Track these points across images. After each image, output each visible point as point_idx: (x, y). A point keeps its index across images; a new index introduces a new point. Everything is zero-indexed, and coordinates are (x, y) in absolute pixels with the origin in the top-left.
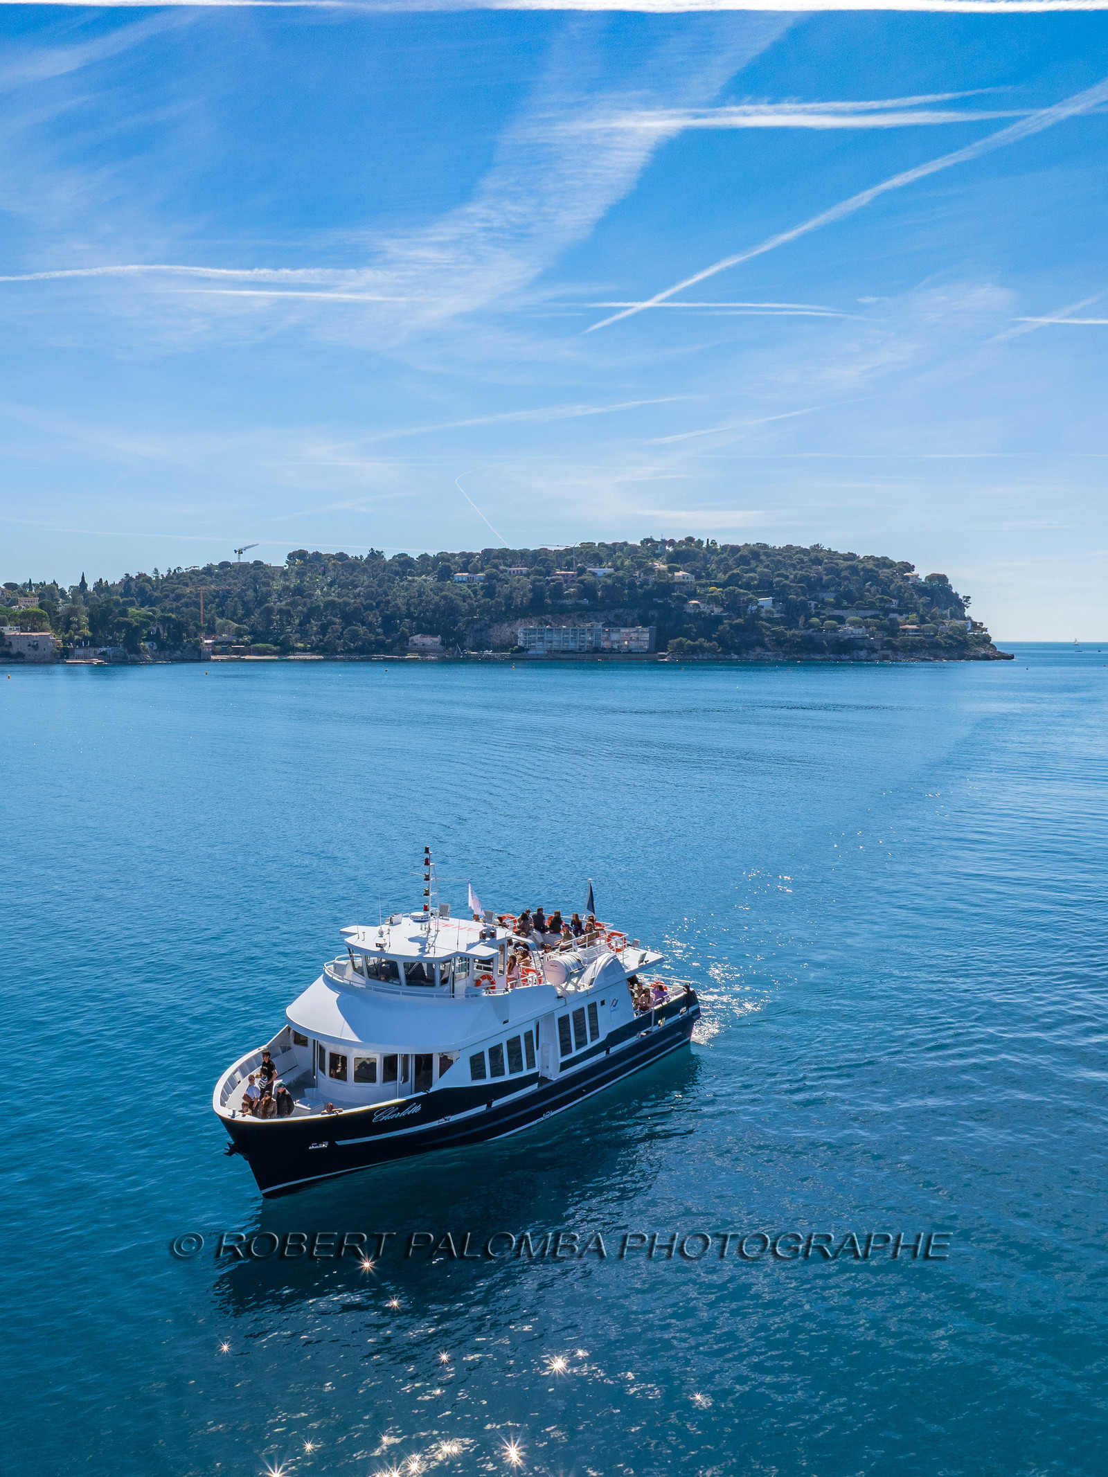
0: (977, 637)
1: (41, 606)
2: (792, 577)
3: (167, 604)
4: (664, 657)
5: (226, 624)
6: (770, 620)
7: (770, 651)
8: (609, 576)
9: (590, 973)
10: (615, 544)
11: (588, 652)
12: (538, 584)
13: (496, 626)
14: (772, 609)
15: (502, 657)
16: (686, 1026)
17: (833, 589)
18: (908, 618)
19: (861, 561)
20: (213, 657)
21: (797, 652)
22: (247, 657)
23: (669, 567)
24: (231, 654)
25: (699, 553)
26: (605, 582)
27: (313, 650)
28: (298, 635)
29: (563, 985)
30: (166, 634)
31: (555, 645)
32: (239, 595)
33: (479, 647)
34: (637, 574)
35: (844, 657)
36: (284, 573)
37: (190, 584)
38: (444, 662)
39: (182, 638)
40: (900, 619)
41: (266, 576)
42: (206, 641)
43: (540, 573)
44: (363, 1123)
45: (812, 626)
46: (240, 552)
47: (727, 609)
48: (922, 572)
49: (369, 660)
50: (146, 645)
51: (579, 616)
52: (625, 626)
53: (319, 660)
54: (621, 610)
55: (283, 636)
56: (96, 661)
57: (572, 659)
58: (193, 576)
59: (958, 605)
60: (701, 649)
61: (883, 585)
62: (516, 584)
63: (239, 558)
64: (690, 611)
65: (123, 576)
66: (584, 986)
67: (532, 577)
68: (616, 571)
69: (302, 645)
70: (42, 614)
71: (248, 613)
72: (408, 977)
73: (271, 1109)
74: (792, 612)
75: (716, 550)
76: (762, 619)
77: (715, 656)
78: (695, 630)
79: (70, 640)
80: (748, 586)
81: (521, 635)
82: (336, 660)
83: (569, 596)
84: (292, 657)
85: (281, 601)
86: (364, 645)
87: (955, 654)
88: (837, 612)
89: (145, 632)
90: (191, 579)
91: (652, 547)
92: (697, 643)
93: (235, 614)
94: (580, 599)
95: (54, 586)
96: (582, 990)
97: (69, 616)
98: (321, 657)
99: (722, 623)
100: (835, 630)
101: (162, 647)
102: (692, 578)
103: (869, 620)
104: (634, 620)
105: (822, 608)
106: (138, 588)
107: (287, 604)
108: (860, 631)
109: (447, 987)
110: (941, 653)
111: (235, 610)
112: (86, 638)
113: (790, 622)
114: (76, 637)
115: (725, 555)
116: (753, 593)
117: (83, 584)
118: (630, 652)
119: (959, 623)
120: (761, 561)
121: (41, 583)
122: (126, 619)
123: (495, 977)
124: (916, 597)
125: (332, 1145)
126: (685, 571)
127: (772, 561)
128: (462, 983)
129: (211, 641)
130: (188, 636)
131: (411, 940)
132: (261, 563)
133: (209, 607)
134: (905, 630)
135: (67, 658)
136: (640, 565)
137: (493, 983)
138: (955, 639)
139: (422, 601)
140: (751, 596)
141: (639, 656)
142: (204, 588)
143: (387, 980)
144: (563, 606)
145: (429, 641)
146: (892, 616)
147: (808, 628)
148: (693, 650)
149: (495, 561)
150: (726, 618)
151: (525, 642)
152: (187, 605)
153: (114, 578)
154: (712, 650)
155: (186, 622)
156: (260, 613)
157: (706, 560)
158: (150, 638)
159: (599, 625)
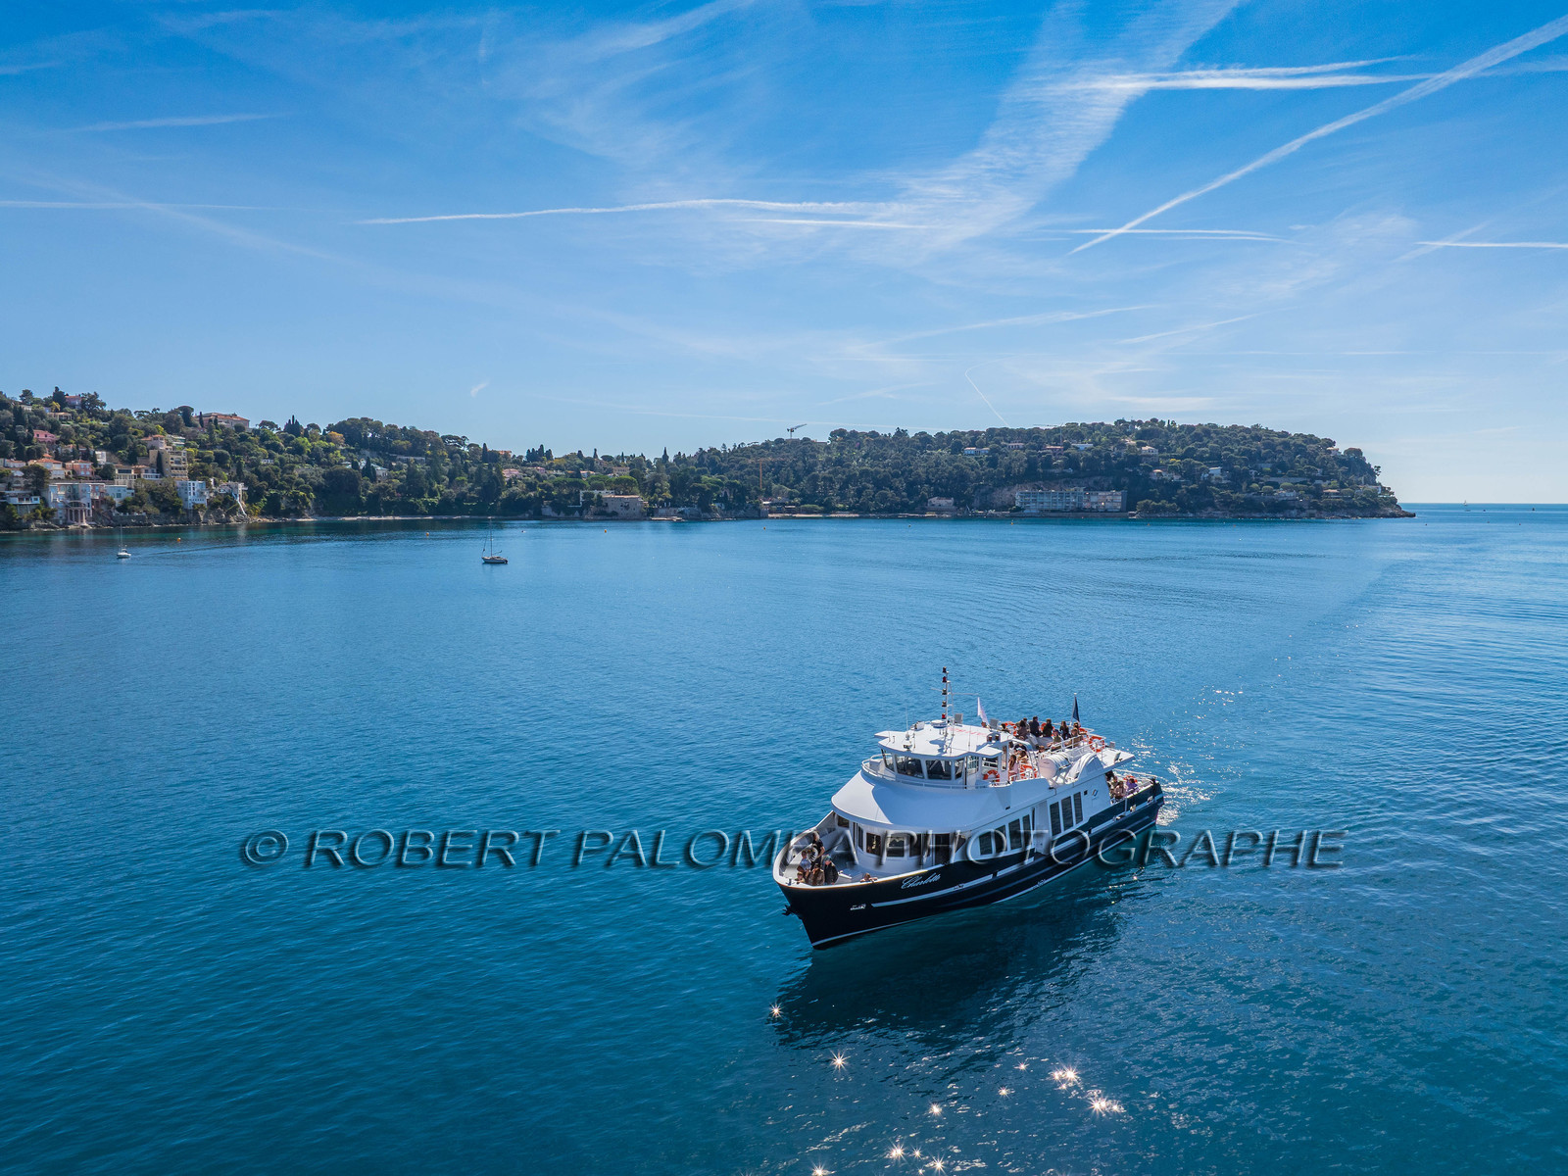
0: (1386, 499)
1: (631, 474)
2: (1237, 450)
3: (733, 472)
4: (1133, 515)
5: (781, 488)
6: (1219, 485)
7: (1219, 510)
8: (1089, 450)
9: (1077, 768)
10: (1094, 424)
11: (1072, 511)
12: (1032, 456)
13: (998, 491)
14: (1220, 477)
15: (1003, 515)
16: (1153, 811)
17: (1269, 460)
18: (1330, 484)
19: (1292, 438)
20: (769, 515)
21: (1240, 512)
22: (797, 515)
23: (1137, 443)
24: (784, 513)
25: (1161, 431)
26: (1086, 455)
27: (850, 510)
28: (839, 498)
29: (1054, 779)
30: (732, 497)
31: (1045, 506)
32: (791, 466)
33: (984, 507)
34: (1112, 448)
35: (1278, 515)
36: (828, 448)
37: (751, 456)
38: (956, 519)
39: (745, 500)
40: (1324, 484)
41: (813, 449)
42: (764, 503)
43: (1034, 448)
44: (894, 889)
45: (1252, 490)
46: (792, 431)
47: (1183, 477)
48: (1341, 447)
49: (896, 518)
50: (716, 505)
51: (1065, 482)
52: (1102, 490)
53: (856, 518)
54: (1099, 478)
55: (826, 499)
56: (676, 518)
57: (1059, 517)
58: (753, 450)
59: (1370, 473)
60: (1163, 507)
61: (1311, 458)
62: (1013, 456)
63: (791, 436)
64: (1155, 478)
65: (698, 450)
66: (1071, 778)
67: (1027, 451)
68: (1095, 446)
69: (842, 506)
70: (632, 480)
71: (798, 480)
72: (929, 772)
73: (820, 878)
74: (1237, 479)
75: (1175, 429)
77: (1174, 514)
78: (1158, 493)
79: (655, 501)
80: (1201, 458)
81: (1018, 498)
82: (869, 518)
83: (1057, 466)
84: (833, 515)
85: (825, 470)
86: (891, 506)
87: (1368, 513)
88: (1273, 479)
89: (715, 495)
90: (752, 452)
91: (1124, 427)
92: (1160, 503)
93: (788, 481)
94: (1065, 468)
95: (642, 458)
96: (1069, 782)
97: (654, 482)
98: (858, 515)
99: (1180, 488)
100: (1271, 493)
101: (729, 507)
102: (1156, 452)
103: (1298, 485)
104: (1109, 485)
105: (1260, 476)
106: (709, 460)
107: (829, 473)
108: (1292, 494)
109: (960, 780)
110: (1357, 512)
111: (788, 477)
112: (667, 500)
113: (1235, 487)
114: (660, 499)
115: (1183, 433)
116: (1205, 464)
117: (665, 456)
118: (1106, 511)
119: (1371, 488)
120: (1212, 438)
121: (631, 456)
122: (700, 485)
123: (999, 772)
124: (1336, 467)
125: (869, 907)
126: (1150, 446)
127: (1220, 438)
128: (973, 777)
129: (768, 503)
130: (750, 499)
131: (931, 742)
132: (809, 439)
133: (767, 475)
134: (1328, 494)
135: (653, 516)
136: (1114, 441)
137: (997, 777)
138: (1369, 501)
139: (938, 470)
140: (1203, 466)
141: (1113, 514)
142: (763, 459)
143: (912, 775)
144: (1051, 474)
145: (943, 502)
146: (1317, 482)
147: (1250, 492)
148: (1157, 509)
149: (998, 438)
150: (1184, 484)
151: (1022, 503)
152: (749, 473)
153: (690, 452)
154: (1172, 510)
155: (749, 488)
156: (808, 480)
157: (1168, 437)
158: (719, 500)
159: (1081, 490)
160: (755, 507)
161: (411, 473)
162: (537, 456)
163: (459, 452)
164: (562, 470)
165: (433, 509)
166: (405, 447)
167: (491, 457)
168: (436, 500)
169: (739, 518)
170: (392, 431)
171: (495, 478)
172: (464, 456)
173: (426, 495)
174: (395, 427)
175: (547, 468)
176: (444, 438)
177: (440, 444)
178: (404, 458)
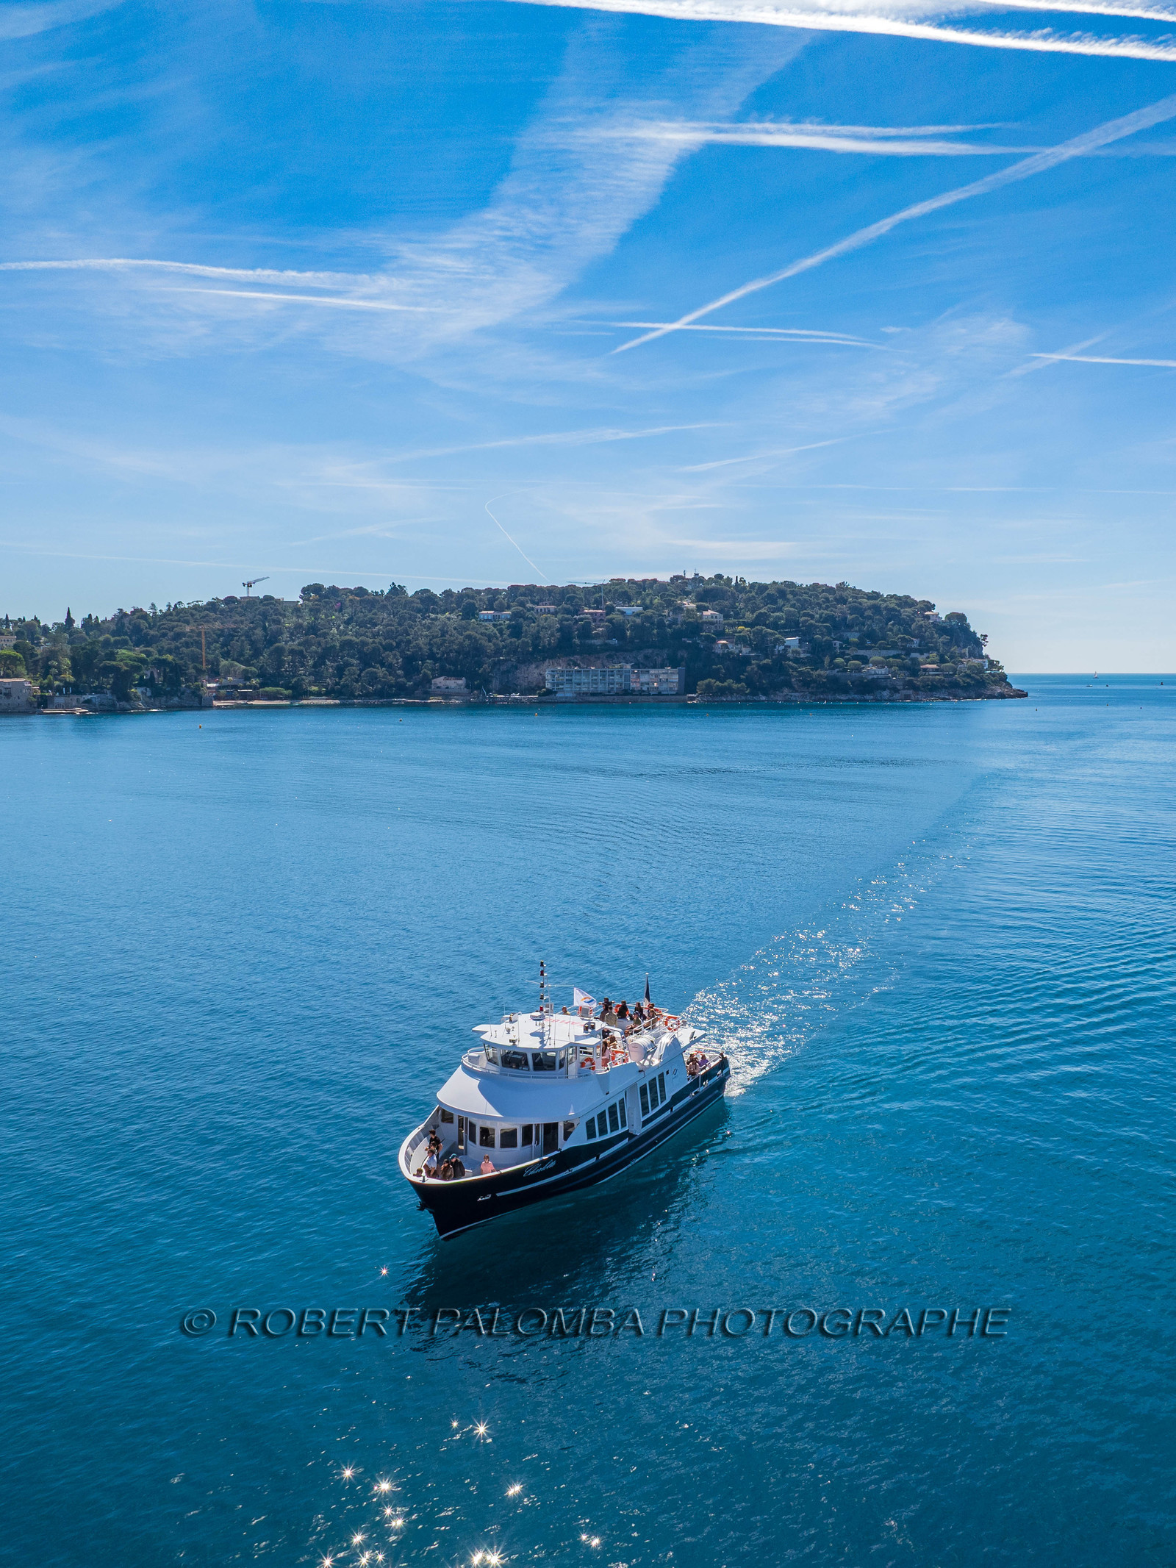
0: (993, 675)
1: (16, 647)
2: (817, 616)
3: (165, 643)
4: (693, 699)
5: (232, 665)
6: (796, 660)
7: (797, 691)
8: (638, 615)
10: (644, 581)
11: (617, 694)
12: (566, 623)
13: (523, 668)
14: (799, 649)
15: (529, 701)
16: (721, 1085)
17: (857, 628)
18: (928, 658)
19: (884, 600)
20: (216, 703)
21: (822, 693)
22: (256, 702)
23: (697, 606)
24: (238, 699)
25: (727, 591)
26: (634, 622)
27: (328, 694)
28: (312, 678)
30: (161, 679)
31: (584, 688)
32: (248, 636)
33: (505, 690)
34: (666, 612)
35: (867, 697)
36: (296, 609)
37: (192, 621)
38: (469, 707)
39: (180, 683)
40: (921, 658)
41: (277, 612)
42: (208, 685)
43: (567, 611)
45: (837, 666)
46: (249, 585)
47: (754, 650)
48: (942, 611)
49: (390, 705)
50: (138, 691)
51: (610, 657)
52: (654, 667)
53: (335, 705)
54: (650, 651)
55: (295, 679)
56: (79, 710)
57: (602, 702)
58: (194, 612)
59: (976, 643)
60: (729, 690)
61: (905, 624)
62: (542, 623)
63: (248, 592)
64: (719, 651)
65: (116, 612)
67: (560, 616)
68: (645, 609)
69: (316, 688)
70: (16, 657)
71: (257, 653)
74: (818, 652)
75: (745, 588)
76: (789, 659)
77: (743, 698)
78: (723, 671)
79: (50, 686)
80: (775, 626)
81: (548, 677)
82: (352, 705)
83: (597, 636)
84: (305, 702)
85: (293, 641)
86: (383, 688)
87: (973, 694)
88: (861, 652)
89: (137, 677)
90: (192, 615)
91: (680, 585)
92: (726, 684)
93: (241, 655)
94: (608, 639)
95: (35, 623)
97: (48, 659)
98: (338, 702)
99: (751, 664)
100: (859, 670)
101: (157, 693)
102: (720, 618)
103: (891, 660)
104: (663, 660)
105: (846, 648)
106: (132, 626)
107: (299, 644)
108: (883, 671)
110: (960, 692)
111: (243, 650)
112: (67, 684)
113: (816, 662)
114: (57, 683)
115: (753, 594)
116: (780, 633)
117: (70, 620)
118: (660, 694)
119: (977, 661)
120: (788, 600)
121: (19, 619)
122: (114, 663)
124: (936, 636)
126: (713, 610)
127: (798, 600)
129: (214, 685)
130: (187, 681)
132: (271, 598)
133: (212, 647)
134: (925, 670)
135: (45, 707)
136: (669, 603)
137: (593, 1064)
138: (973, 678)
139: (445, 641)
140: (777, 636)
141: (668, 698)
142: (207, 625)
144: (591, 646)
145: (452, 683)
146: (914, 655)
147: (833, 669)
148: (722, 691)
149: (522, 598)
150: (755, 658)
151: (553, 684)
152: (187, 645)
153: (105, 613)
154: (739, 691)
155: (186, 665)
156: (270, 654)
157: (735, 599)
158: (142, 683)
159: (628, 667)
160: (194, 693)
169: (171, 709)
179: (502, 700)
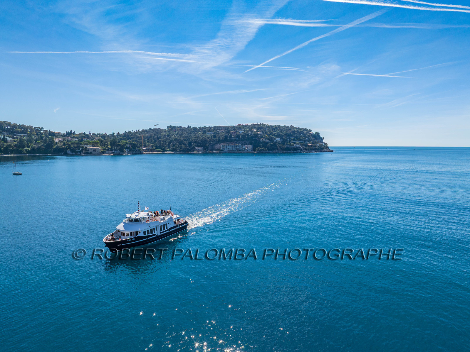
0: (325, 147)
2: (284, 133)
3: (134, 139)
4: (255, 152)
5: (149, 144)
6: (279, 143)
7: (279, 150)
8: (243, 133)
10: (245, 125)
11: (237, 151)
13: (216, 145)
14: (280, 141)
15: (217, 152)
17: (293, 136)
18: (310, 143)
19: (300, 129)
20: (144, 153)
21: (285, 151)
22: (154, 153)
23: (257, 131)
24: (150, 152)
25: (264, 127)
27: (171, 151)
28: (167, 147)
30: (131, 147)
31: (230, 149)
32: (153, 137)
33: (212, 150)
34: (249, 132)
35: (295, 152)
36: (165, 131)
39: (136, 148)
40: (308, 143)
41: (161, 132)
42: (143, 149)
43: (227, 132)
45: (288, 145)
47: (269, 141)
48: (314, 132)
49: (185, 153)
50: (126, 150)
51: (236, 142)
52: (246, 145)
54: (245, 141)
55: (164, 147)
56: (111, 154)
57: (234, 153)
58: (142, 132)
59: (321, 139)
61: (305, 135)
62: (221, 135)
63: (155, 127)
64: (261, 141)
65: (124, 132)
67: (225, 133)
68: (245, 131)
69: (168, 149)
71: (155, 141)
74: (284, 141)
75: (268, 126)
76: (277, 143)
77: (266, 152)
78: (262, 146)
79: (105, 149)
80: (274, 135)
81: (222, 147)
82: (177, 153)
83: (233, 137)
84: (166, 153)
86: (184, 150)
87: (320, 151)
88: (294, 141)
90: (141, 133)
91: (253, 126)
93: (151, 141)
94: (236, 138)
95: (106, 134)
97: (105, 142)
98: (173, 152)
100: (293, 145)
101: (130, 151)
102: (262, 133)
103: (301, 143)
104: (249, 143)
105: (291, 140)
106: (128, 135)
107: (165, 139)
108: (299, 146)
110: (317, 150)
113: (283, 144)
114: (107, 148)
115: (270, 128)
117: (113, 134)
118: (247, 151)
119: (321, 143)
120: (278, 129)
121: (102, 133)
122: (120, 144)
124: (312, 138)
126: (260, 132)
127: (280, 129)
129: (145, 149)
130: (138, 148)
132: (160, 129)
133: (145, 140)
134: (309, 145)
135: (104, 154)
136: (250, 130)
138: (320, 147)
139: (198, 139)
140: (275, 138)
141: (249, 152)
142: (144, 135)
144: (232, 140)
145: (200, 148)
146: (306, 142)
148: (262, 150)
149: (217, 129)
150: (269, 143)
151: (223, 149)
152: (139, 139)
153: (122, 132)
154: (265, 150)
155: (137, 144)
156: (158, 141)
157: (266, 129)
158: (127, 148)
159: (240, 144)
160: (139, 150)
161: (21, 140)
162: (69, 134)
163: (40, 133)
164: (77, 138)
165: (28, 152)
166: (20, 131)
167: (52, 134)
168: (29, 149)
170: (15, 126)
171: (51, 141)
172: (42, 134)
173: (26, 147)
174: (17, 124)
175: (72, 138)
176: (35, 128)
177: (33, 130)
178: (19, 135)
179: (211, 152)
